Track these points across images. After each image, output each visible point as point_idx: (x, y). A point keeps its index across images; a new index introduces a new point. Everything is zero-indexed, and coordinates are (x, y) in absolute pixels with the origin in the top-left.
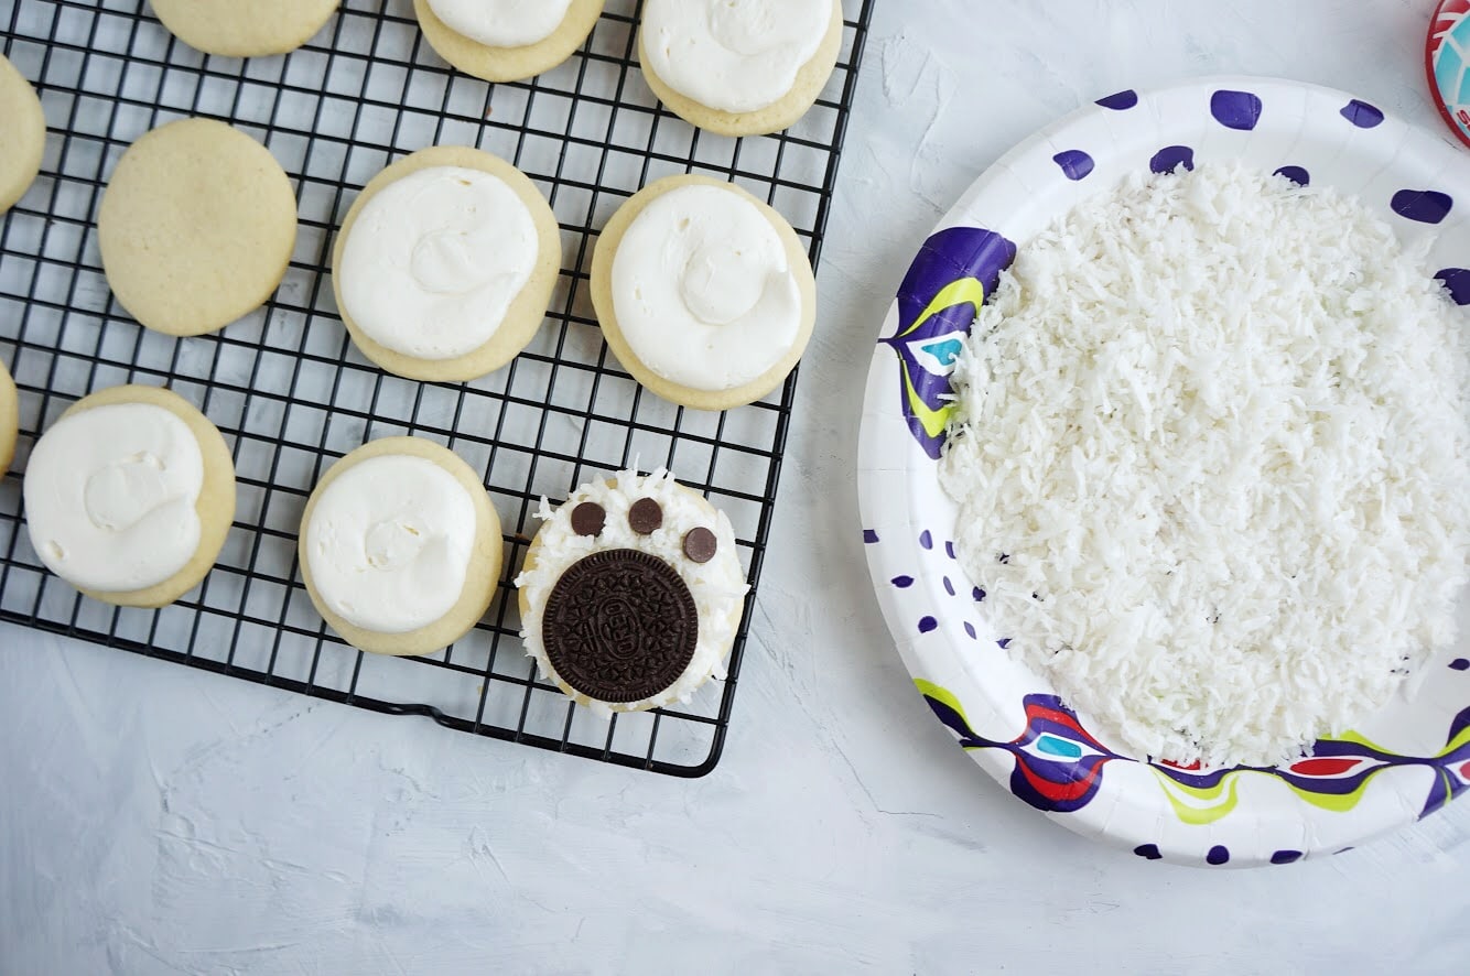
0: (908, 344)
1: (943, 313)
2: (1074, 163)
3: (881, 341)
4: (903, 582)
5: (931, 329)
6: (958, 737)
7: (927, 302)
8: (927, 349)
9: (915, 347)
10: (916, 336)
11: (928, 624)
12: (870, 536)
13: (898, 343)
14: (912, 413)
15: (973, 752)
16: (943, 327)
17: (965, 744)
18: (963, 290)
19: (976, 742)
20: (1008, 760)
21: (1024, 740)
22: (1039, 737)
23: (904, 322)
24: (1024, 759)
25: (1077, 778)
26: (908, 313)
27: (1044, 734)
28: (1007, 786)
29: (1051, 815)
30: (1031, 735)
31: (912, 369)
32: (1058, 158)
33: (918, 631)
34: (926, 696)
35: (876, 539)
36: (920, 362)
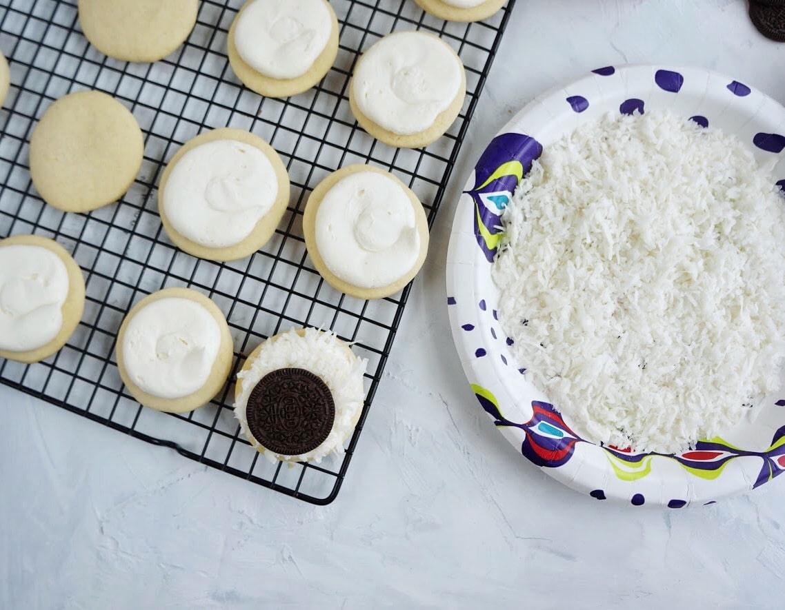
0: (480, 194)
1: (500, 179)
2: (578, 103)
3: (464, 192)
4: (469, 327)
5: (492, 187)
6: (494, 419)
7: (492, 173)
8: (490, 198)
9: (483, 196)
10: (484, 190)
11: (481, 353)
12: (452, 301)
13: (474, 194)
14: (480, 233)
15: (502, 429)
16: (500, 187)
17: (497, 424)
18: (512, 168)
19: (502, 422)
20: (522, 435)
21: (531, 424)
22: (539, 423)
23: (478, 184)
24: (530, 434)
25: (560, 448)
26: (480, 178)
27: (542, 422)
28: (520, 450)
29: (544, 469)
30: (535, 421)
31: (481, 208)
32: (570, 100)
33: (475, 356)
34: (477, 395)
35: (455, 302)
36: (486, 205)
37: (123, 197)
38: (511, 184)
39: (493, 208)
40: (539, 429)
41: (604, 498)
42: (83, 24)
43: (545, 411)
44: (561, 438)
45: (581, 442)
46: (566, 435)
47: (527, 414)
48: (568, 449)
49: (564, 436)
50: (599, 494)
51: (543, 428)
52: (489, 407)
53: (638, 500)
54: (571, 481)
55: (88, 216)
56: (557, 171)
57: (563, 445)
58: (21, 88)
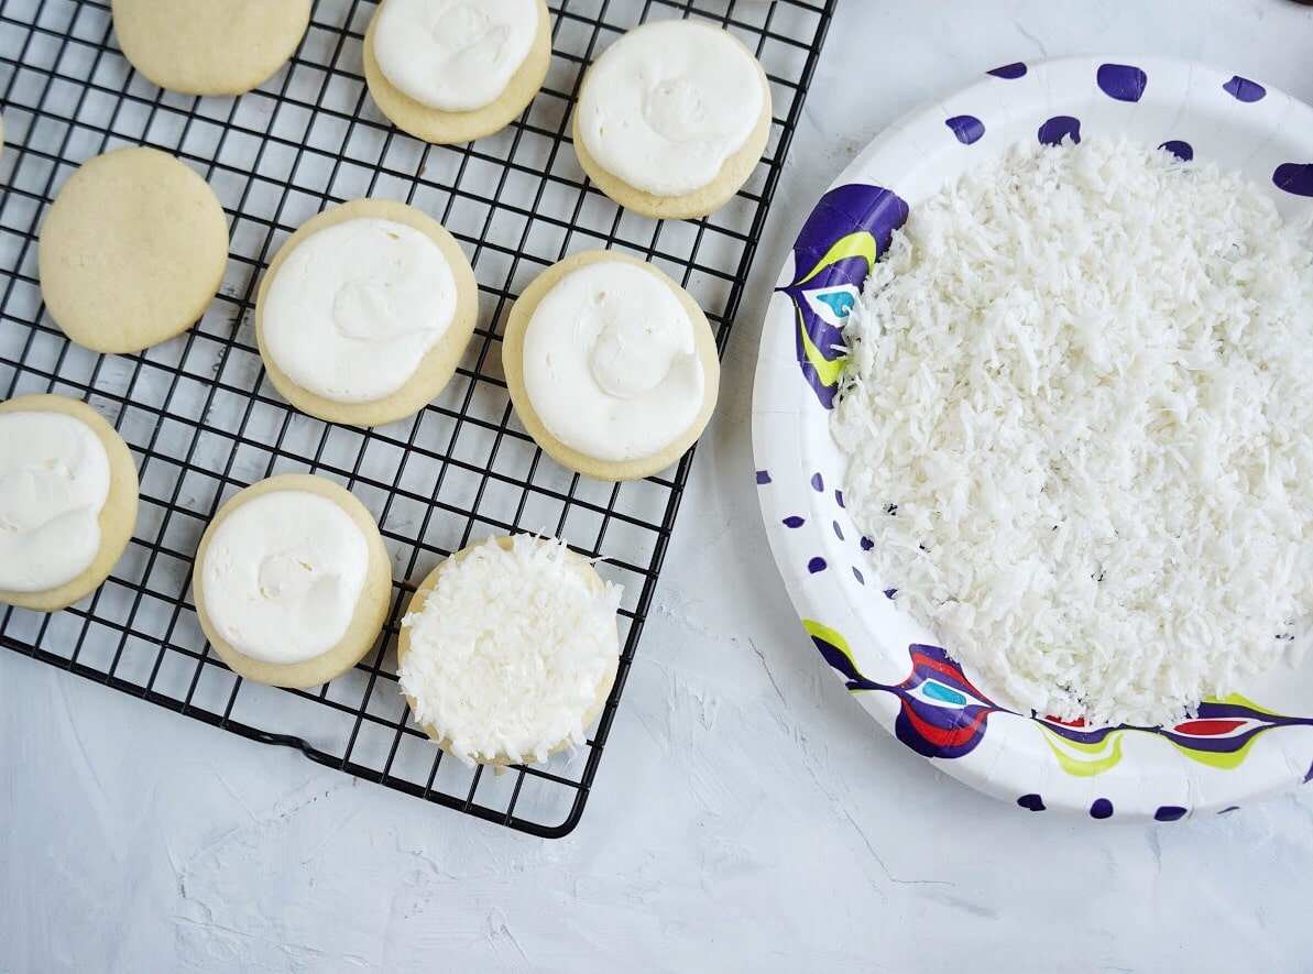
0: (804, 293)
1: (837, 264)
2: (966, 127)
3: (777, 290)
4: (794, 522)
5: (825, 279)
6: (845, 679)
7: (823, 254)
8: (821, 298)
9: (810, 296)
10: (811, 285)
11: (817, 565)
12: (763, 478)
13: (794, 291)
14: (807, 358)
15: (859, 694)
16: (838, 279)
17: (851, 686)
18: (858, 244)
19: (860, 683)
20: (894, 704)
21: (910, 684)
22: (924, 683)
23: (800, 273)
24: (908, 702)
25: (962, 724)
26: (803, 265)
27: (929, 680)
28: (893, 732)
29: (935, 761)
30: (917, 679)
31: (807, 316)
32: (952, 123)
33: (808, 572)
34: (815, 639)
35: (769, 480)
36: (815, 311)
37: (197, 323)
38: (858, 272)
39: (827, 315)
40: (925, 692)
41: (1043, 808)
42: (122, 37)
43: (933, 661)
44: (962, 707)
45: (998, 713)
46: (971, 701)
47: (903, 669)
48: (976, 725)
49: (969, 703)
50: (1032, 802)
51: (929, 690)
52: (836, 657)
53: (1102, 809)
54: (983, 781)
55: (141, 360)
56: (935, 246)
57: (967, 719)
58: (24, 149)
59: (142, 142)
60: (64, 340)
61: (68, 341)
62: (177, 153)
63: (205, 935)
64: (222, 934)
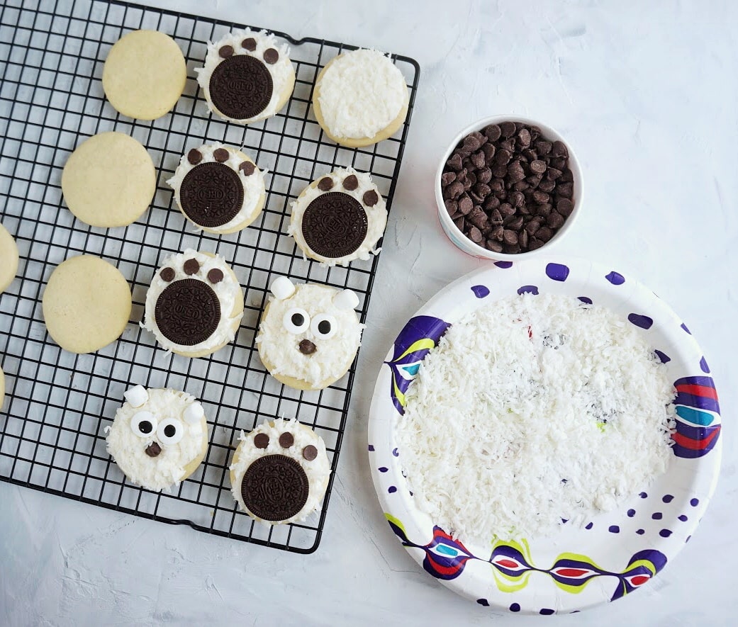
0: (397, 366)
1: (413, 353)
2: (481, 291)
3: (385, 362)
4: (384, 470)
5: (407, 360)
6: (402, 541)
7: (407, 348)
8: (404, 368)
9: (399, 367)
10: (401, 362)
11: (392, 490)
12: (371, 448)
13: (392, 365)
14: (395, 396)
15: (407, 548)
16: (413, 360)
17: (404, 544)
18: (425, 343)
19: (408, 543)
20: (423, 554)
21: (431, 545)
22: (437, 545)
23: (396, 356)
24: (429, 553)
25: (453, 565)
26: (398, 352)
27: (440, 544)
28: (422, 565)
29: (439, 580)
30: (435, 543)
31: (397, 378)
32: (473, 289)
33: (388, 492)
34: (389, 521)
35: (373, 450)
36: (401, 374)
38: (423, 354)
39: (406, 376)
40: (437, 550)
41: (488, 605)
43: (439, 535)
44: (455, 557)
45: (473, 559)
46: (461, 553)
47: (428, 538)
48: (460, 565)
49: (458, 555)
50: (484, 602)
51: (441, 549)
52: (399, 531)
53: (515, 608)
54: (462, 591)
55: (96, 355)
56: (459, 347)
57: (456, 562)
58: (28, 259)
59: (84, 252)
60: (59, 348)
61: (61, 348)
62: (101, 255)
63: (76, 585)
64: (83, 584)
